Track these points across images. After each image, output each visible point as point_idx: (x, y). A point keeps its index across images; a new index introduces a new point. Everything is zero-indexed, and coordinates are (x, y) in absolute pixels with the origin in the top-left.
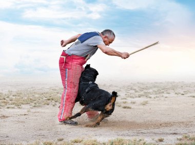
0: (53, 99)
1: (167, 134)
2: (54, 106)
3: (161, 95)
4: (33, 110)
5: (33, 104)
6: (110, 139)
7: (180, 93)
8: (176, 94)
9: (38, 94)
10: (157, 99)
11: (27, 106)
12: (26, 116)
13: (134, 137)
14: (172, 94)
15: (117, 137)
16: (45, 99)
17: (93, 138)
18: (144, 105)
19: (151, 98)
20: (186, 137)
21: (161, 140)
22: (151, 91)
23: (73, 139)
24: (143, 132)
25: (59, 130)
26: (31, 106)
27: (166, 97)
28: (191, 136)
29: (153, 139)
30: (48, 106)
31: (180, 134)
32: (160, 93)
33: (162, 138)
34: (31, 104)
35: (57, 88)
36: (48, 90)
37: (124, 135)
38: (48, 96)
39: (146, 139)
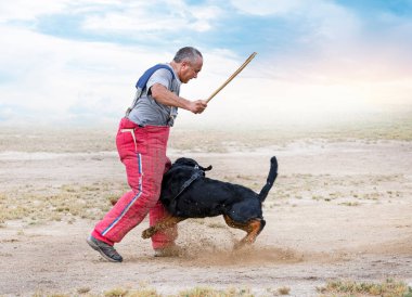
0: (68, 210)
1: (297, 279)
2: (70, 222)
3: (285, 200)
4: (29, 232)
5: (29, 220)
6: (183, 289)
7: (321, 197)
8: (314, 198)
9: (39, 199)
10: (276, 208)
11: (18, 224)
12: (15, 244)
13: (231, 286)
14: (307, 199)
15: (196, 285)
16: (52, 208)
17: (149, 288)
20: (334, 286)
21: (284, 292)
24: (248, 274)
25: (81, 271)
26: (25, 224)
27: (294, 206)
28: (343, 284)
29: (268, 290)
30: (57, 224)
31: (322, 279)
32: (282, 197)
33: (287, 287)
34: (25, 218)
35: (76, 188)
36: (59, 192)
37: (211, 282)
38: (58, 202)
39: (254, 290)
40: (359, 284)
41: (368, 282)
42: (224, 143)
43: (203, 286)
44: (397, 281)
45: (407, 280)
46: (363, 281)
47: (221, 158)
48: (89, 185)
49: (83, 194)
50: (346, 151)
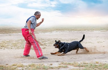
0: (3, 46)
1: (54, 62)
2: (4, 49)
6: (29, 64)
10: (50, 46)
13: (39, 63)
17: (21, 64)
18: (44, 49)
19: (47, 46)
20: (62, 63)
21: (51, 65)
22: (47, 42)
23: (12, 64)
25: (6, 60)
28: (64, 63)
29: (48, 64)
30: (1, 49)
31: (60, 62)
32: (51, 43)
33: (52, 63)
35: (5, 42)
36: (2, 42)
37: (35, 62)
38: (1, 45)
39: (45, 64)
40: (68, 63)
41: (70, 62)
42: (38, 32)
43: (33, 63)
44: (76, 62)
45: (79, 62)
46: (69, 62)
47: (37, 35)
48: (8, 41)
49: (7, 43)
50: (65, 33)
